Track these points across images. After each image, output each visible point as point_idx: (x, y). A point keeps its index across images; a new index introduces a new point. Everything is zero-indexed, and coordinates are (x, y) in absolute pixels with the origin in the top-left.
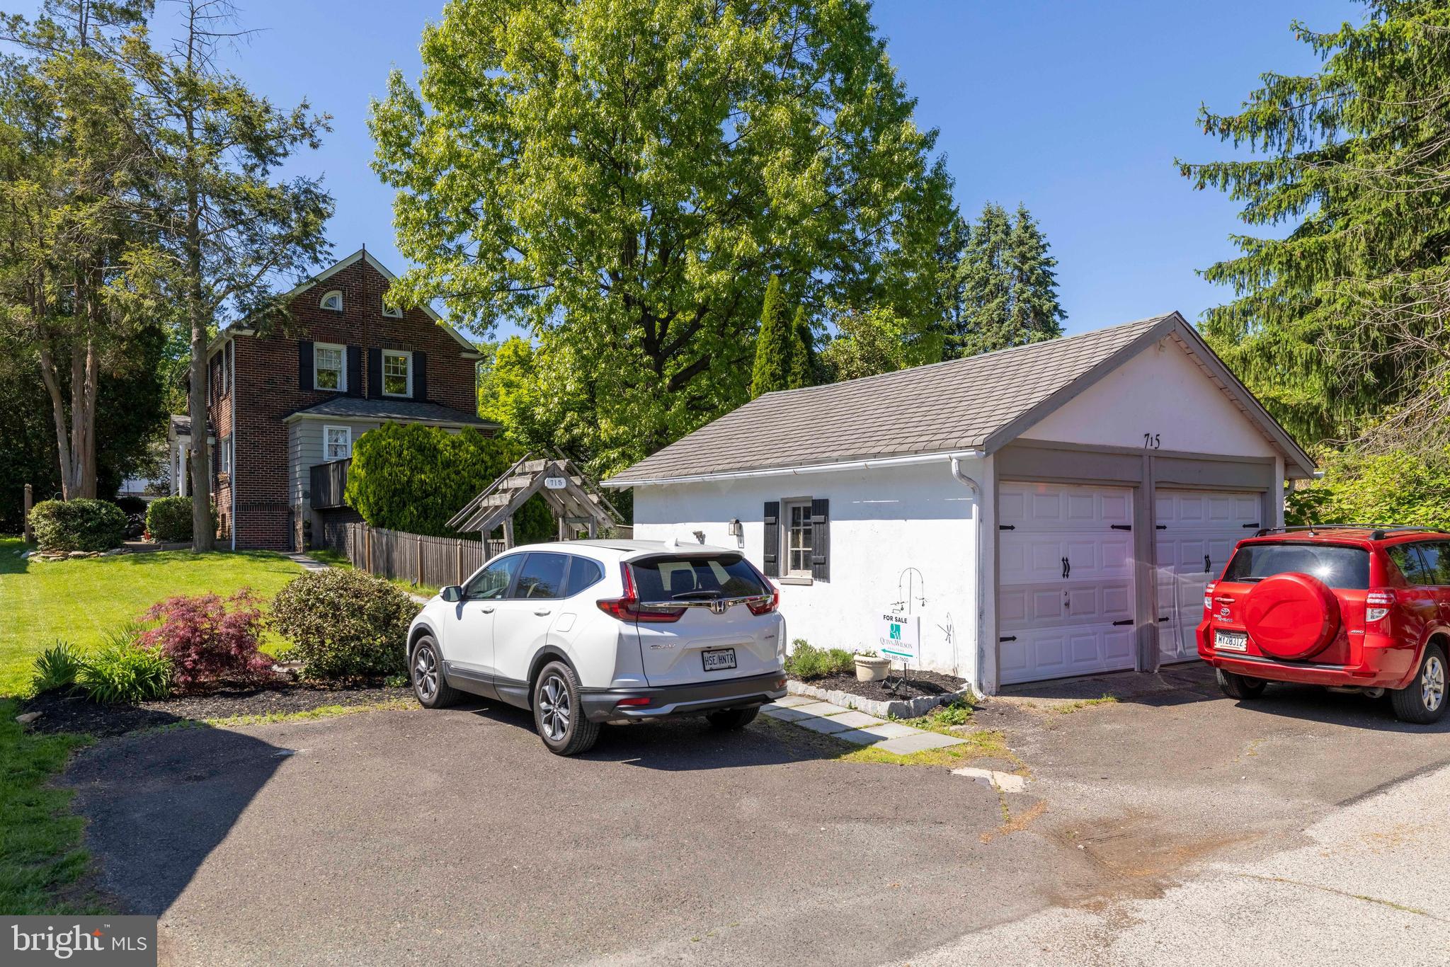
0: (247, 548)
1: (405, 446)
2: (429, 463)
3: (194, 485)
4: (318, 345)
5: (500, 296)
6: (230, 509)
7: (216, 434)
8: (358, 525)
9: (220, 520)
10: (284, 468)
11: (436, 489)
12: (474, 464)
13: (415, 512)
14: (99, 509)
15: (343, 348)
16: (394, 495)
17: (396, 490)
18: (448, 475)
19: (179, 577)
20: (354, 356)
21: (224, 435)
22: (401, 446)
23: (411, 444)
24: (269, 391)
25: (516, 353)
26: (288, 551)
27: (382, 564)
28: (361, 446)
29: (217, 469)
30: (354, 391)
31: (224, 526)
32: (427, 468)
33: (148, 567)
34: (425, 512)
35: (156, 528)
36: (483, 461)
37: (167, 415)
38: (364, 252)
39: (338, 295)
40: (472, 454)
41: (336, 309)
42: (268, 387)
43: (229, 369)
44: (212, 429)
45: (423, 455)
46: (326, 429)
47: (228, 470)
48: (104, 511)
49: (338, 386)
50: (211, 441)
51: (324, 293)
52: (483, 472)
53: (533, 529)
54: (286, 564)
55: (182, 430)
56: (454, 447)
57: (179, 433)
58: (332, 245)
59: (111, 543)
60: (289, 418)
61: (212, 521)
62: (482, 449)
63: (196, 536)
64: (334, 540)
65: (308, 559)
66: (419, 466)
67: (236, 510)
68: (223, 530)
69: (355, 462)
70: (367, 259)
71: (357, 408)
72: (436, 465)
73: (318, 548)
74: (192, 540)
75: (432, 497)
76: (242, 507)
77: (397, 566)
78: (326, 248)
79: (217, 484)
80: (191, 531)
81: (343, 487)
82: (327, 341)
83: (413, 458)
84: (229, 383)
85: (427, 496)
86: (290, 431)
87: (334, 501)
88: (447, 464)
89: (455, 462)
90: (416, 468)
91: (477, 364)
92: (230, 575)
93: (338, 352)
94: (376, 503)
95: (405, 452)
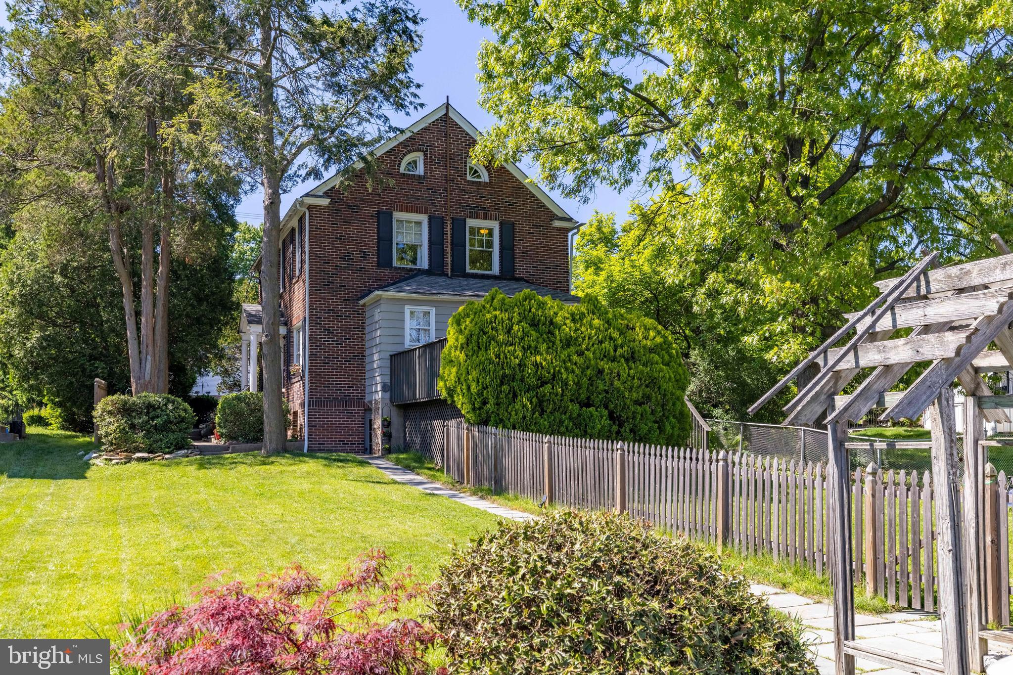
0: (320, 450)
1: (515, 320)
2: (544, 341)
3: (265, 376)
4: (397, 215)
5: (612, 141)
6: (303, 405)
7: (287, 323)
8: (452, 423)
9: (291, 417)
10: (360, 357)
11: (554, 375)
12: (601, 342)
13: (529, 405)
14: (166, 405)
15: (424, 218)
16: (502, 383)
17: (504, 376)
18: (569, 356)
19: (247, 488)
20: (436, 225)
21: (297, 322)
22: (510, 319)
23: (523, 317)
24: (345, 268)
25: (599, 229)
26: (364, 453)
27: (486, 472)
28: (458, 323)
29: (288, 361)
30: (436, 269)
31: (295, 425)
32: (543, 347)
33: (214, 473)
34: (540, 406)
35: (225, 427)
36: (611, 338)
37: (238, 306)
38: (447, 106)
39: (418, 156)
40: (598, 329)
41: (417, 173)
42: (344, 264)
43: (302, 247)
44: (283, 316)
45: (537, 331)
46: (407, 309)
47: (300, 361)
48: (170, 407)
49: (418, 262)
50: (283, 330)
51: (405, 155)
52: (612, 353)
53: (673, 428)
54: (367, 470)
55: (254, 319)
56: (574, 320)
57: (250, 322)
58: (418, 86)
59: (178, 443)
60: (367, 299)
61: (285, 419)
62: (608, 322)
63: (267, 437)
64: (418, 441)
65: (389, 464)
66: (533, 344)
67: (309, 406)
68: (294, 430)
69: (451, 341)
70: (451, 114)
71: (440, 286)
72: (554, 343)
73: (399, 451)
74: (262, 440)
75: (549, 386)
76: (314, 403)
77: (509, 476)
78: (413, 89)
79: (289, 377)
80: (261, 431)
81: (433, 375)
82: (407, 210)
83: (525, 334)
84: (302, 261)
85: (544, 383)
86: (367, 315)
87: (420, 394)
88: (568, 342)
89: (576, 339)
90: (530, 347)
91: (570, 234)
92: (306, 485)
93: (419, 224)
94: (480, 394)
95: (516, 328)
